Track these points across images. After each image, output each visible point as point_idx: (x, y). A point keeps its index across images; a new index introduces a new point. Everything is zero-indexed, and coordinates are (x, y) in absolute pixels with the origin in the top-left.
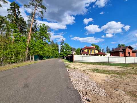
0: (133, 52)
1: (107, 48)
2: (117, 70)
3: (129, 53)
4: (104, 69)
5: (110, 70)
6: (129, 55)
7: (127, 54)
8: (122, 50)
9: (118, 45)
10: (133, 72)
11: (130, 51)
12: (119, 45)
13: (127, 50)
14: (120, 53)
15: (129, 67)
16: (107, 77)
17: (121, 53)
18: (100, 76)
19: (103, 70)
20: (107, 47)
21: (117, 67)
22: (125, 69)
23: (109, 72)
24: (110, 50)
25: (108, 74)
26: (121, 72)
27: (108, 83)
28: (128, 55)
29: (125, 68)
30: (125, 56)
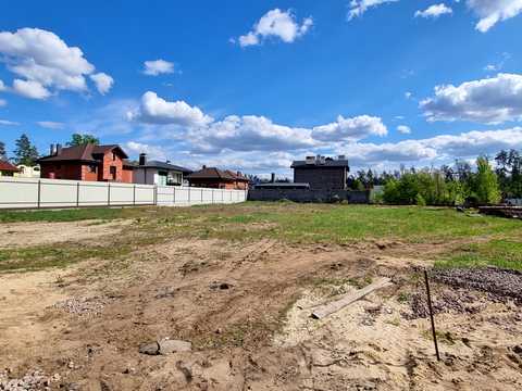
0: (125, 168)
1: (24, 142)
2: (89, 235)
3: (113, 169)
4: (22, 242)
5: (57, 244)
6: (114, 177)
7: (107, 174)
8: (91, 159)
9: (74, 136)
10: (143, 234)
11: (118, 164)
12: (77, 138)
13: (109, 160)
14: (83, 167)
15: (125, 218)
16: (60, 284)
17: (88, 167)
18: (12, 291)
19: (22, 251)
20: (23, 136)
21: (83, 222)
22: (116, 227)
23: (57, 255)
24: (36, 154)
25: (54, 263)
26: (108, 244)
27: (85, 324)
28: (111, 177)
29: (114, 223)
30: (100, 179)
